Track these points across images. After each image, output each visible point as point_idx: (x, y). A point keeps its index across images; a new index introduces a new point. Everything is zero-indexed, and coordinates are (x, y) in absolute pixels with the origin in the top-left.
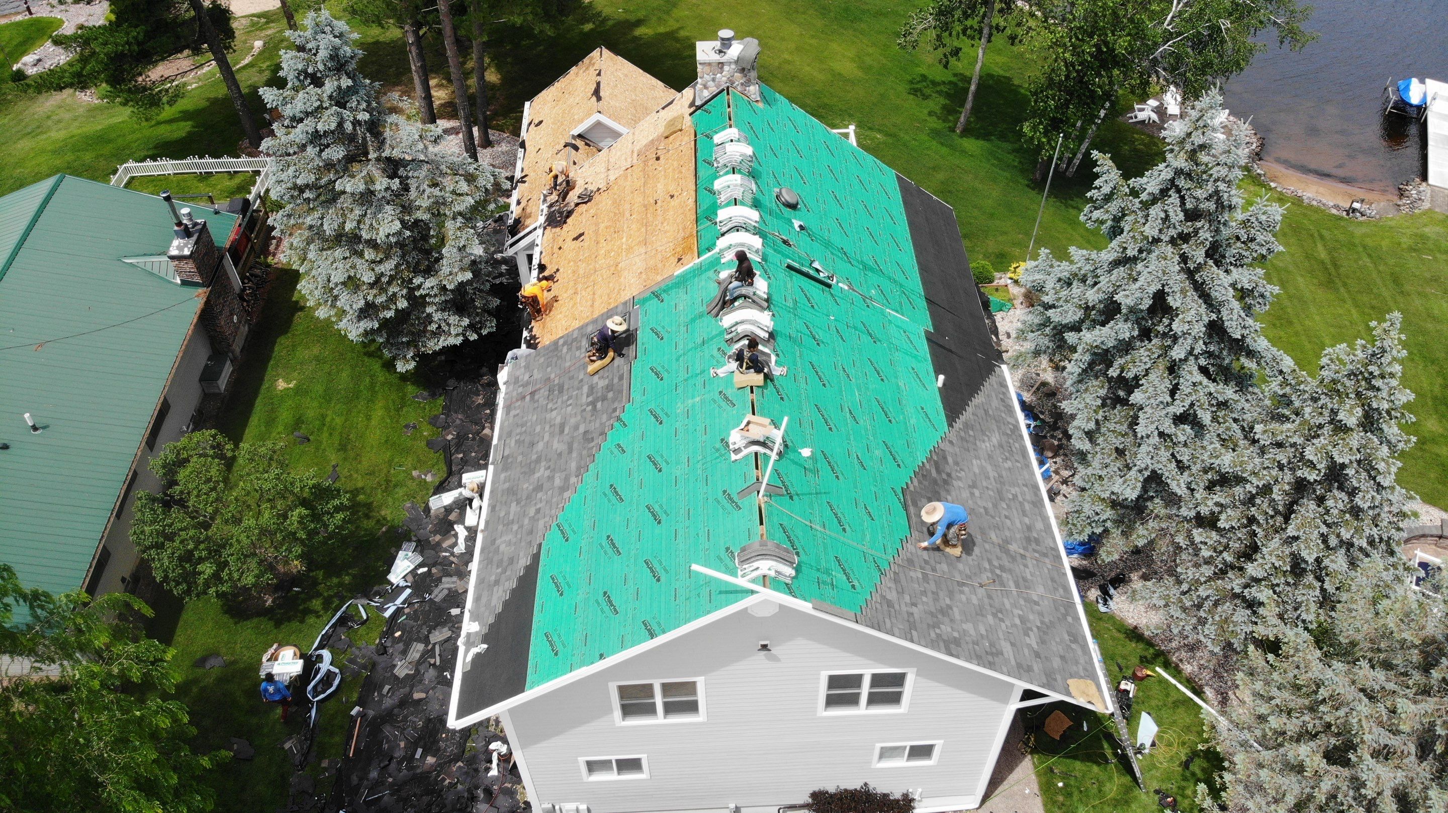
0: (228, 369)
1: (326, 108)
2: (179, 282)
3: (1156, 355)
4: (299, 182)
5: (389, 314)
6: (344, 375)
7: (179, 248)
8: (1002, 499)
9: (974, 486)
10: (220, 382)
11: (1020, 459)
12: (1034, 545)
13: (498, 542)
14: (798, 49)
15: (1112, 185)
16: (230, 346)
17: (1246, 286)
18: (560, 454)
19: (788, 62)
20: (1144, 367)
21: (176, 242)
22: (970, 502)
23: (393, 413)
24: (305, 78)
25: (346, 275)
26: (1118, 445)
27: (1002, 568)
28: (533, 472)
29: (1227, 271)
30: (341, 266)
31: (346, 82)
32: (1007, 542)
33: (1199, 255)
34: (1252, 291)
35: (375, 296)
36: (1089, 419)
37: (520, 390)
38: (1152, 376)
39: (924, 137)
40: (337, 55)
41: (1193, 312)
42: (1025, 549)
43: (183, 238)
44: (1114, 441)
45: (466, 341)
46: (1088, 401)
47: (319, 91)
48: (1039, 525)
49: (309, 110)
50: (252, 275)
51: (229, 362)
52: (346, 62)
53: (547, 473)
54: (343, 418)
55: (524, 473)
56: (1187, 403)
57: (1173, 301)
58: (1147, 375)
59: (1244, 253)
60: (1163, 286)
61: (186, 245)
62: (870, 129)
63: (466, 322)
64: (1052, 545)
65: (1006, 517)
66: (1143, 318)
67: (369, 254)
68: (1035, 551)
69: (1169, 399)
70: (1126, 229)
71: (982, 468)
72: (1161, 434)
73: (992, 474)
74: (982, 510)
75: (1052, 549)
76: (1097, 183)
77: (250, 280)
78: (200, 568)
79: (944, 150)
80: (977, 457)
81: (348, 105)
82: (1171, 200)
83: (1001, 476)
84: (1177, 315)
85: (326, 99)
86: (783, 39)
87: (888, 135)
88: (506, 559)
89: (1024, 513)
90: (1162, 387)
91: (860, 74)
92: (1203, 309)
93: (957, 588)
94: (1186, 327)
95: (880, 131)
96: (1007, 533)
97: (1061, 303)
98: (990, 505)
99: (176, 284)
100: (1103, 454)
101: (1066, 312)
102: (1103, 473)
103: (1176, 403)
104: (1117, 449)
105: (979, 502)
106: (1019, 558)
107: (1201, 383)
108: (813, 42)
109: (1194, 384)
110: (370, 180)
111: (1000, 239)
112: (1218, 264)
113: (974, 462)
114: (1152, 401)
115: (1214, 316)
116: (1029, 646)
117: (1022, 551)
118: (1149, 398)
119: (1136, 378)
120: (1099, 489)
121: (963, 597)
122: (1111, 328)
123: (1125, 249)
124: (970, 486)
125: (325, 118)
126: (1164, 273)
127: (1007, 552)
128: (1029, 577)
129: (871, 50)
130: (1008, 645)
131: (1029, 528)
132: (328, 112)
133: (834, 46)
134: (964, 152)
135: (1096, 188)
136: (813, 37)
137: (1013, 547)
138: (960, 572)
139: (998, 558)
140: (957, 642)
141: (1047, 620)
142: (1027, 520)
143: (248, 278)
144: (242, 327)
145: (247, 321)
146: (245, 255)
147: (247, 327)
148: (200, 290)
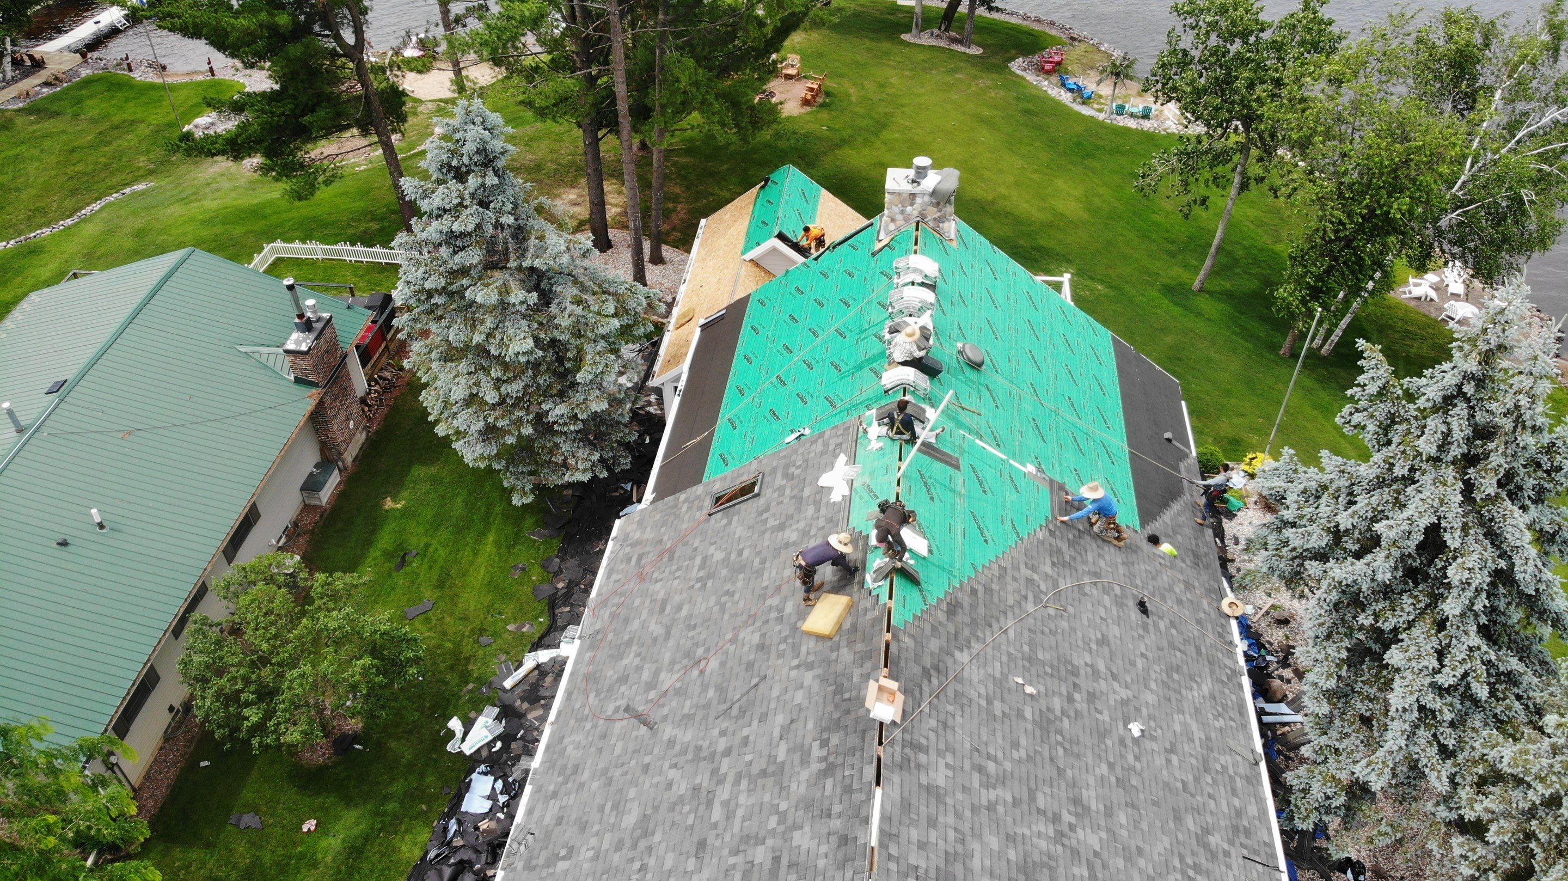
0: (334, 480)
1: (466, 207)
2: (292, 378)
3: (1422, 605)
4: (428, 285)
5: (510, 440)
6: (459, 500)
7: (298, 342)
8: (1207, 770)
9: (1172, 750)
10: (322, 494)
11: (1237, 717)
12: (1242, 838)
13: (566, 741)
14: (1017, 184)
15: (1380, 383)
16: (340, 454)
17: (1547, 528)
18: (655, 640)
19: (1004, 197)
20: (1405, 618)
21: (296, 335)
22: (1165, 773)
23: (503, 550)
24: (449, 171)
25: (467, 393)
26: (1363, 711)
27: (1196, 868)
28: (621, 657)
29: (1524, 508)
30: (463, 381)
31: (492, 180)
32: (1207, 831)
33: (1488, 485)
34: (1554, 535)
35: (496, 419)
36: (1329, 676)
37: (628, 549)
38: (1415, 632)
39: (1155, 294)
40: (485, 150)
41: (1476, 556)
42: (1231, 842)
43: (303, 332)
44: (1359, 705)
45: (595, 478)
46: (1329, 651)
47: (461, 187)
48: (1252, 810)
49: (447, 207)
50: (380, 377)
52: (495, 157)
53: (637, 661)
55: (612, 656)
56: (1459, 672)
57: (1452, 540)
58: (1409, 628)
59: (1546, 485)
60: (1439, 518)
61: (305, 340)
62: (1091, 278)
63: (596, 457)
64: (1266, 840)
65: (1210, 796)
66: (1410, 555)
67: (496, 373)
68: (1242, 845)
69: (1435, 664)
70: (1396, 440)
71: (1185, 724)
72: (1422, 708)
73: (1198, 734)
74: (1179, 785)
75: (1265, 844)
76: (1361, 379)
77: (377, 383)
78: (246, 712)
79: (1177, 310)
80: (1181, 711)
81: (492, 205)
82: (1457, 410)
83: (1208, 739)
84: (1455, 558)
85: (467, 197)
86: (1001, 171)
87: (1110, 287)
88: (570, 766)
89: (1234, 792)
90: (1428, 647)
91: (1086, 216)
92: (1490, 553)
94: (1466, 575)
95: (1102, 282)
96: (1210, 820)
97: (1304, 522)
98: (1191, 777)
99: (289, 380)
100: (1343, 720)
101: (1310, 534)
102: (1341, 746)
103: (1445, 670)
104: (1362, 717)
105: (1177, 773)
106: (1220, 855)
107: (1479, 648)
108: (1036, 177)
109: (1471, 649)
110: (505, 290)
111: (1235, 420)
112: (1512, 496)
113: (1175, 716)
114: (1414, 663)
115: (1502, 564)
117: (1226, 846)
118: (1410, 660)
119: (1395, 630)
120: (1334, 765)
122: (1368, 564)
123: (1392, 465)
124: (1166, 750)
125: (463, 217)
126: (1442, 502)
127: (1206, 846)
129: (1101, 190)
131: (1239, 813)
132: (468, 211)
133: (1060, 183)
134: (1199, 314)
135: (1358, 385)
136: (1036, 171)
137: (1214, 840)
139: (1192, 854)
142: (1236, 802)
143: (375, 381)
144: (358, 435)
145: (365, 427)
146: (376, 356)
147: (364, 435)
148: (315, 390)
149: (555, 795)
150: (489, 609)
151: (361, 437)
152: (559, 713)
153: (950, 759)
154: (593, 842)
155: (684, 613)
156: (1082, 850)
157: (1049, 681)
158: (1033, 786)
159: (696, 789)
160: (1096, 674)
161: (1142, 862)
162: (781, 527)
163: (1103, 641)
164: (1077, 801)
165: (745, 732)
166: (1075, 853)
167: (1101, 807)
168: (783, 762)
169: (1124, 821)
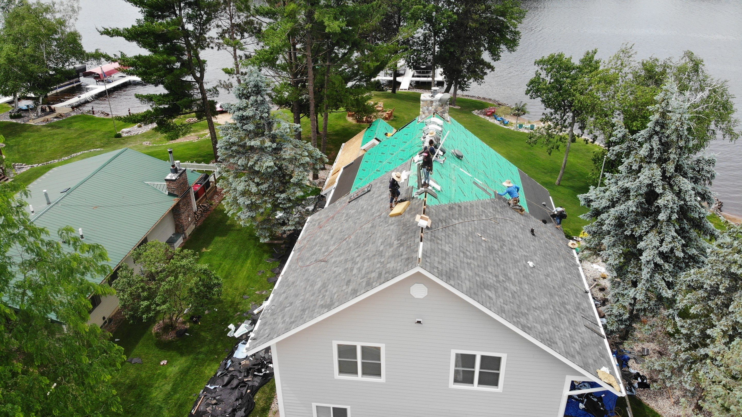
0: (181, 240)
2: (167, 193)
7: (171, 176)
8: (564, 287)
10: (175, 244)
11: (577, 277)
12: (581, 311)
13: (289, 278)
15: (622, 134)
16: (184, 230)
18: (327, 240)
20: (644, 230)
22: (544, 281)
23: (254, 265)
24: (242, 96)
25: (244, 189)
30: (243, 185)
31: (259, 98)
32: (565, 303)
33: (672, 170)
35: (256, 200)
37: (314, 223)
38: (649, 235)
40: (257, 86)
41: (670, 197)
42: (576, 310)
43: (173, 173)
47: (247, 100)
48: (585, 305)
49: (241, 107)
51: (181, 238)
52: (262, 90)
53: (319, 248)
54: (230, 266)
55: (308, 250)
56: (669, 247)
57: (658, 190)
58: (646, 234)
59: (698, 177)
60: (652, 182)
61: (174, 176)
65: (566, 294)
66: (643, 203)
67: (257, 180)
68: (581, 313)
69: (659, 245)
71: (553, 271)
73: (559, 276)
74: (552, 287)
80: (551, 267)
83: (564, 278)
84: (661, 197)
85: (249, 104)
88: (290, 283)
89: (577, 297)
90: (656, 240)
92: (676, 198)
93: (532, 308)
96: (566, 301)
98: (556, 286)
99: (165, 194)
102: (624, 292)
103: (663, 246)
105: (550, 283)
106: (572, 313)
107: (677, 238)
109: (673, 238)
110: (263, 142)
112: (683, 177)
113: (549, 267)
114: (650, 246)
115: (682, 203)
116: (574, 348)
117: (574, 310)
118: (648, 245)
119: (641, 236)
120: (622, 301)
121: (536, 314)
125: (248, 111)
127: (565, 308)
128: (577, 321)
130: (561, 343)
132: (250, 109)
134: (559, 192)
137: (568, 307)
138: (535, 304)
139: (558, 307)
140: (530, 329)
141: (586, 342)
142: (578, 300)
143: (201, 206)
144: (192, 225)
145: (195, 223)
146: (201, 197)
147: (194, 226)
148: (176, 198)
149: (284, 292)
150: (248, 286)
151: (193, 227)
152: (285, 272)
153: (451, 245)
154: (302, 298)
155: (339, 229)
156: (508, 288)
157: (492, 240)
158: (486, 264)
159: (346, 270)
160: (512, 244)
161: (536, 302)
162: (380, 196)
163: (515, 237)
164: (506, 275)
165: (366, 249)
166: (506, 289)
167: (517, 280)
168: (382, 251)
169: (527, 287)
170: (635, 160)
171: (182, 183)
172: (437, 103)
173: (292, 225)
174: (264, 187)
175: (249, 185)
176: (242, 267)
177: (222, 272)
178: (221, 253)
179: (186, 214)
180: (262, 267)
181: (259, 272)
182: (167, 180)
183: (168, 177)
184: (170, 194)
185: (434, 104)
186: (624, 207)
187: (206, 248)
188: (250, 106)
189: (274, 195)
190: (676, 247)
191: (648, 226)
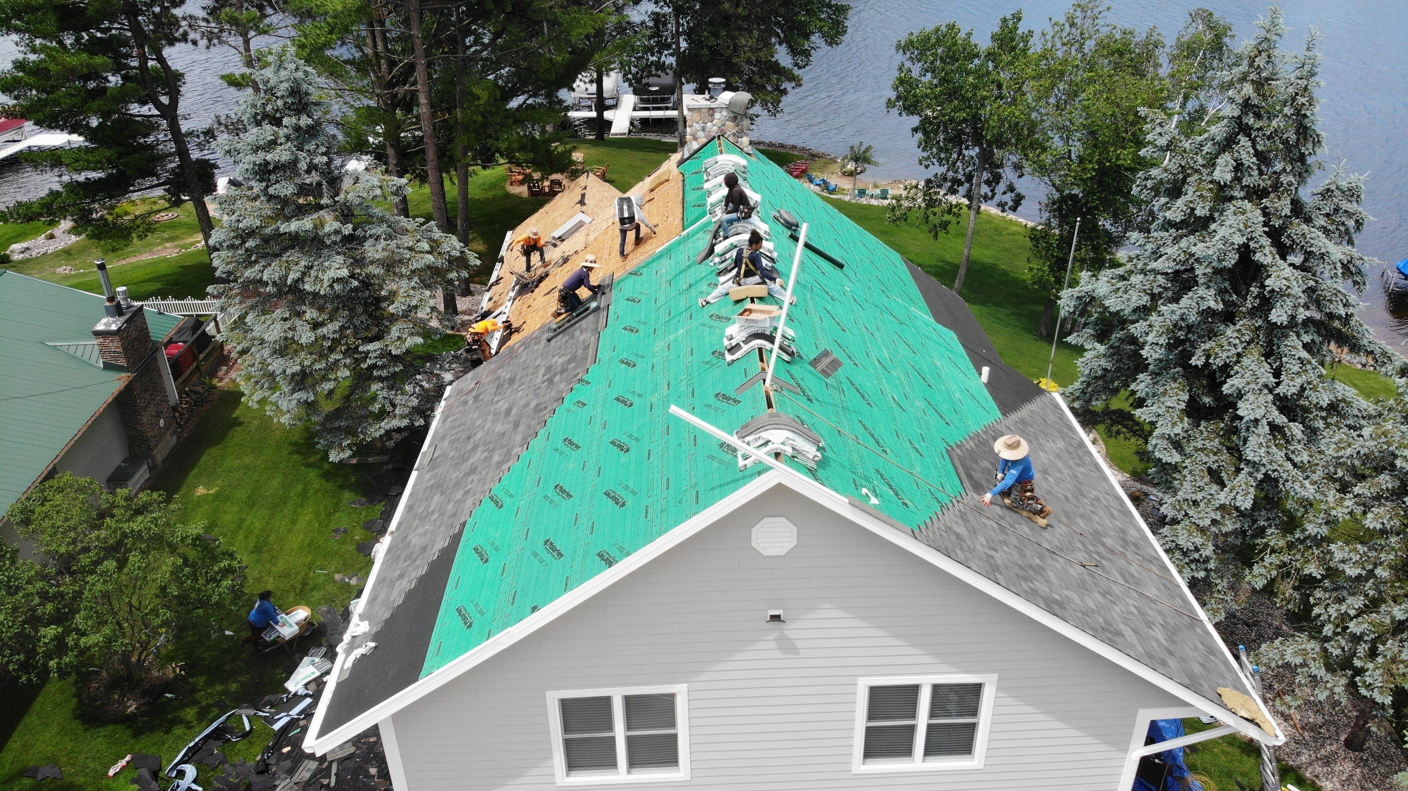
0: (143, 473)
2: (101, 364)
3: (1247, 338)
6: (274, 482)
7: (107, 324)
8: (1083, 495)
12: (1133, 548)
13: (410, 537)
16: (150, 450)
18: (503, 434)
20: (1233, 351)
21: (105, 317)
23: (322, 517)
24: (263, 119)
27: (1100, 555)
28: (466, 460)
31: (306, 121)
32: (1099, 534)
35: (313, 362)
36: (1174, 425)
37: (463, 398)
38: (1245, 361)
42: (1123, 548)
43: (112, 314)
47: (275, 128)
50: (192, 391)
51: (145, 467)
52: (309, 102)
53: (484, 455)
54: (264, 522)
55: (456, 464)
56: (1297, 384)
57: (1261, 258)
58: (1240, 360)
60: (1248, 239)
65: (1093, 512)
68: (1135, 553)
73: (1065, 471)
77: (188, 395)
80: (1043, 451)
81: (306, 148)
83: (1076, 476)
85: (281, 135)
88: (417, 549)
89: (1113, 516)
93: (1047, 554)
96: (1098, 527)
98: (1070, 496)
106: (1119, 555)
107: (1309, 362)
109: (1302, 362)
110: (319, 223)
113: (1041, 453)
116: (1158, 641)
117: (1120, 548)
118: (1247, 385)
119: (1227, 365)
121: (1058, 565)
122: (1192, 297)
125: (277, 152)
126: (1246, 226)
128: (1135, 574)
130: (1129, 629)
132: (282, 147)
137: (1109, 541)
138: (1049, 541)
139: (1092, 544)
141: (1170, 622)
142: (1118, 524)
144: (168, 437)
145: (175, 432)
146: (188, 372)
147: (175, 438)
148: (123, 375)
149: (401, 576)
150: (311, 566)
151: (171, 440)
152: (400, 524)
170: (1201, 196)
171: (136, 339)
172: (725, 113)
173: (403, 417)
174: (330, 329)
175: (293, 329)
176: (294, 522)
177: (246, 537)
178: (242, 494)
179: (152, 410)
180: (342, 520)
181: (336, 531)
182: (97, 334)
183: (100, 327)
184: (108, 366)
185: (717, 115)
186: (1189, 302)
187: (207, 486)
188: (283, 140)
189: (357, 347)
190: (1309, 383)
191: (1241, 342)
